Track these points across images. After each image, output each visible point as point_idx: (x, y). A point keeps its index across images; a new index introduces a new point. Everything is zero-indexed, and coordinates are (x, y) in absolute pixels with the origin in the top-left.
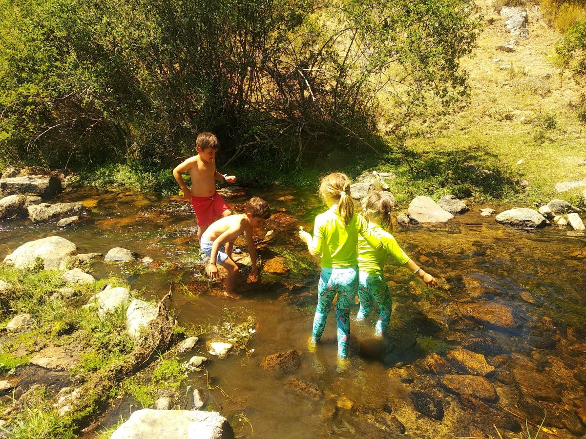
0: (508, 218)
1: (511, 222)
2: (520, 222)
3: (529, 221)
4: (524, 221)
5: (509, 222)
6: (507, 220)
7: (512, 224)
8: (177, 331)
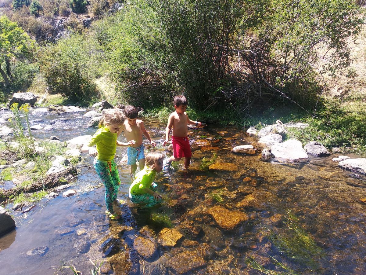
0: (345, 164)
1: (347, 168)
2: (354, 168)
3: (360, 169)
4: (357, 168)
5: (346, 167)
6: (344, 165)
7: (347, 169)
8: (61, 180)
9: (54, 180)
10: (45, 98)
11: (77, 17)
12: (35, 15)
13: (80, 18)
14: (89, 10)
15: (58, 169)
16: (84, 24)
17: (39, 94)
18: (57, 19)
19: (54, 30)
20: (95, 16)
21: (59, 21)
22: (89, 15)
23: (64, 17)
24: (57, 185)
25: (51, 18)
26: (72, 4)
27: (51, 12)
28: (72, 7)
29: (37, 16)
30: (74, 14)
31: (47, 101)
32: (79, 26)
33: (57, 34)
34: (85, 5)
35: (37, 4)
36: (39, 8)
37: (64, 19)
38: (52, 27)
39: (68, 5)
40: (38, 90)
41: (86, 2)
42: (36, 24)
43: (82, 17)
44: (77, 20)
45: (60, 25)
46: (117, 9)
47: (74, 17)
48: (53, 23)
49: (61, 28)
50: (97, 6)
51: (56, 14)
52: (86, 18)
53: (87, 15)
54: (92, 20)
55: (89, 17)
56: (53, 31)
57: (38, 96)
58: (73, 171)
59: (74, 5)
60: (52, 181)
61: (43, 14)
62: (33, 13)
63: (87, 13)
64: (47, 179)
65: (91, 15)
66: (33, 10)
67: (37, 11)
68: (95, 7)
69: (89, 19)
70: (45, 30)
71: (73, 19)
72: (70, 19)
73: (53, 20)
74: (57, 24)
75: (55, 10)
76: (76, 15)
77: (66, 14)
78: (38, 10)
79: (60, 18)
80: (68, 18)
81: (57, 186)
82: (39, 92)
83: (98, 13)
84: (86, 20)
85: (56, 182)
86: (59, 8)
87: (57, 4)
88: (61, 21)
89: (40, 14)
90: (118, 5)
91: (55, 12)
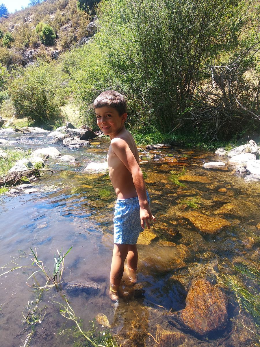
8: (23, 179)
9: (16, 178)
10: (12, 121)
11: (46, 49)
12: (7, 47)
13: (49, 51)
14: (58, 43)
15: (21, 168)
16: (53, 56)
17: (6, 118)
18: (27, 51)
19: (24, 60)
20: (63, 49)
21: (29, 52)
22: (57, 47)
23: (34, 48)
24: (18, 183)
25: (21, 49)
26: (42, 37)
27: (22, 44)
28: (42, 40)
29: (9, 47)
30: (44, 46)
31: (13, 124)
32: (47, 57)
33: (26, 64)
34: (54, 38)
35: (10, 36)
36: (11, 40)
37: (34, 51)
38: (22, 57)
39: (38, 38)
40: (6, 114)
41: (56, 36)
42: (7, 54)
43: (51, 50)
44: (46, 52)
45: (30, 56)
46: (85, 42)
47: (43, 49)
48: (23, 54)
49: (31, 59)
50: (66, 39)
51: (27, 45)
52: (55, 51)
53: (55, 48)
54: (60, 52)
55: (57, 49)
56: (23, 62)
57: (5, 120)
58: (36, 173)
59: (44, 38)
60: (15, 179)
61: (15, 46)
62: (6, 44)
63: (56, 46)
64: (9, 176)
65: (59, 48)
66: (6, 42)
67: (9, 43)
68: (64, 40)
69: (57, 51)
70: (15, 61)
71: (42, 51)
72: (39, 51)
73: (23, 52)
74: (27, 55)
75: (26, 42)
76: (45, 47)
77: (36, 46)
78: (11, 41)
79: (30, 49)
80: (38, 50)
81: (19, 185)
82: (7, 116)
83: (67, 46)
84: (54, 53)
85: (18, 181)
86: (29, 40)
87: (28, 36)
88: (31, 52)
89: (12, 45)
90: (85, 39)
91: (26, 44)
